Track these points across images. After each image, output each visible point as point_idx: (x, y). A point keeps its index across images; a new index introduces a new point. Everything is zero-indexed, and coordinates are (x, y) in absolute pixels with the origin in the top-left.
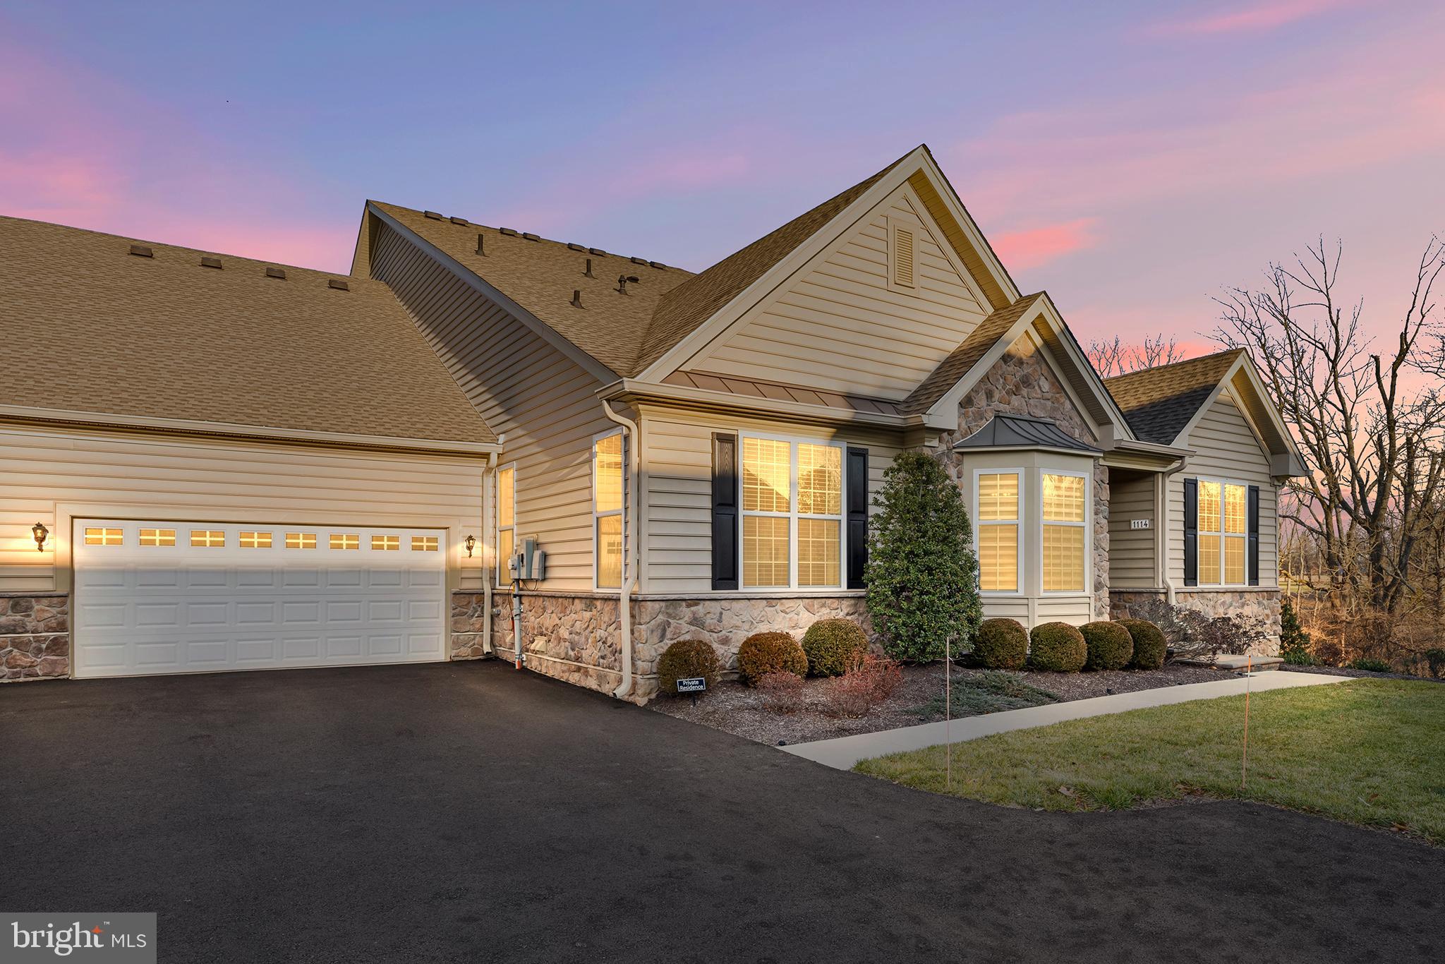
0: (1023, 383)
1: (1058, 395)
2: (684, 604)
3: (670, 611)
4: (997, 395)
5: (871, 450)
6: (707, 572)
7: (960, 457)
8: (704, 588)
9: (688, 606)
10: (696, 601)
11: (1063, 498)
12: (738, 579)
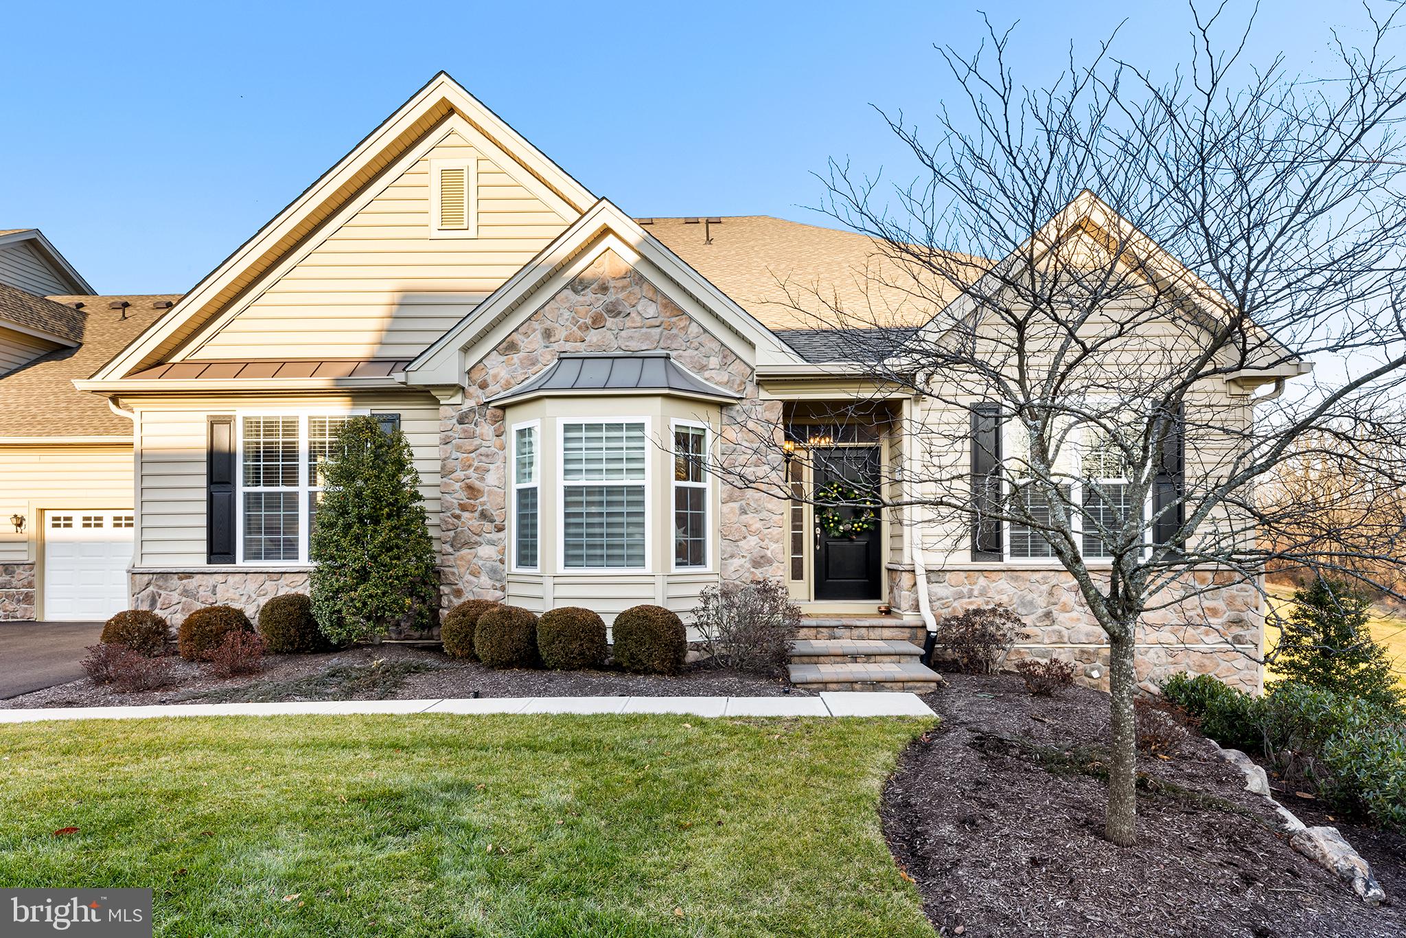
0: (608, 311)
1: (674, 319)
2: (176, 576)
3: (160, 583)
4: (561, 334)
5: (405, 414)
6: (203, 547)
7: (499, 412)
8: (200, 562)
9: (180, 579)
10: (189, 575)
11: (604, 451)
12: (235, 553)
